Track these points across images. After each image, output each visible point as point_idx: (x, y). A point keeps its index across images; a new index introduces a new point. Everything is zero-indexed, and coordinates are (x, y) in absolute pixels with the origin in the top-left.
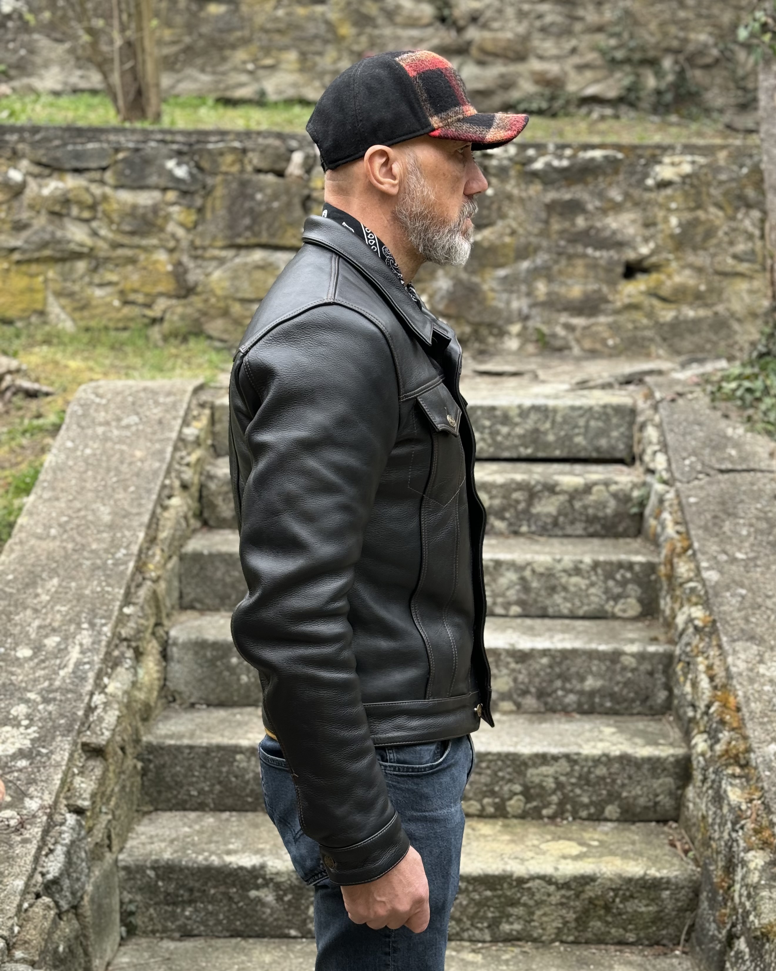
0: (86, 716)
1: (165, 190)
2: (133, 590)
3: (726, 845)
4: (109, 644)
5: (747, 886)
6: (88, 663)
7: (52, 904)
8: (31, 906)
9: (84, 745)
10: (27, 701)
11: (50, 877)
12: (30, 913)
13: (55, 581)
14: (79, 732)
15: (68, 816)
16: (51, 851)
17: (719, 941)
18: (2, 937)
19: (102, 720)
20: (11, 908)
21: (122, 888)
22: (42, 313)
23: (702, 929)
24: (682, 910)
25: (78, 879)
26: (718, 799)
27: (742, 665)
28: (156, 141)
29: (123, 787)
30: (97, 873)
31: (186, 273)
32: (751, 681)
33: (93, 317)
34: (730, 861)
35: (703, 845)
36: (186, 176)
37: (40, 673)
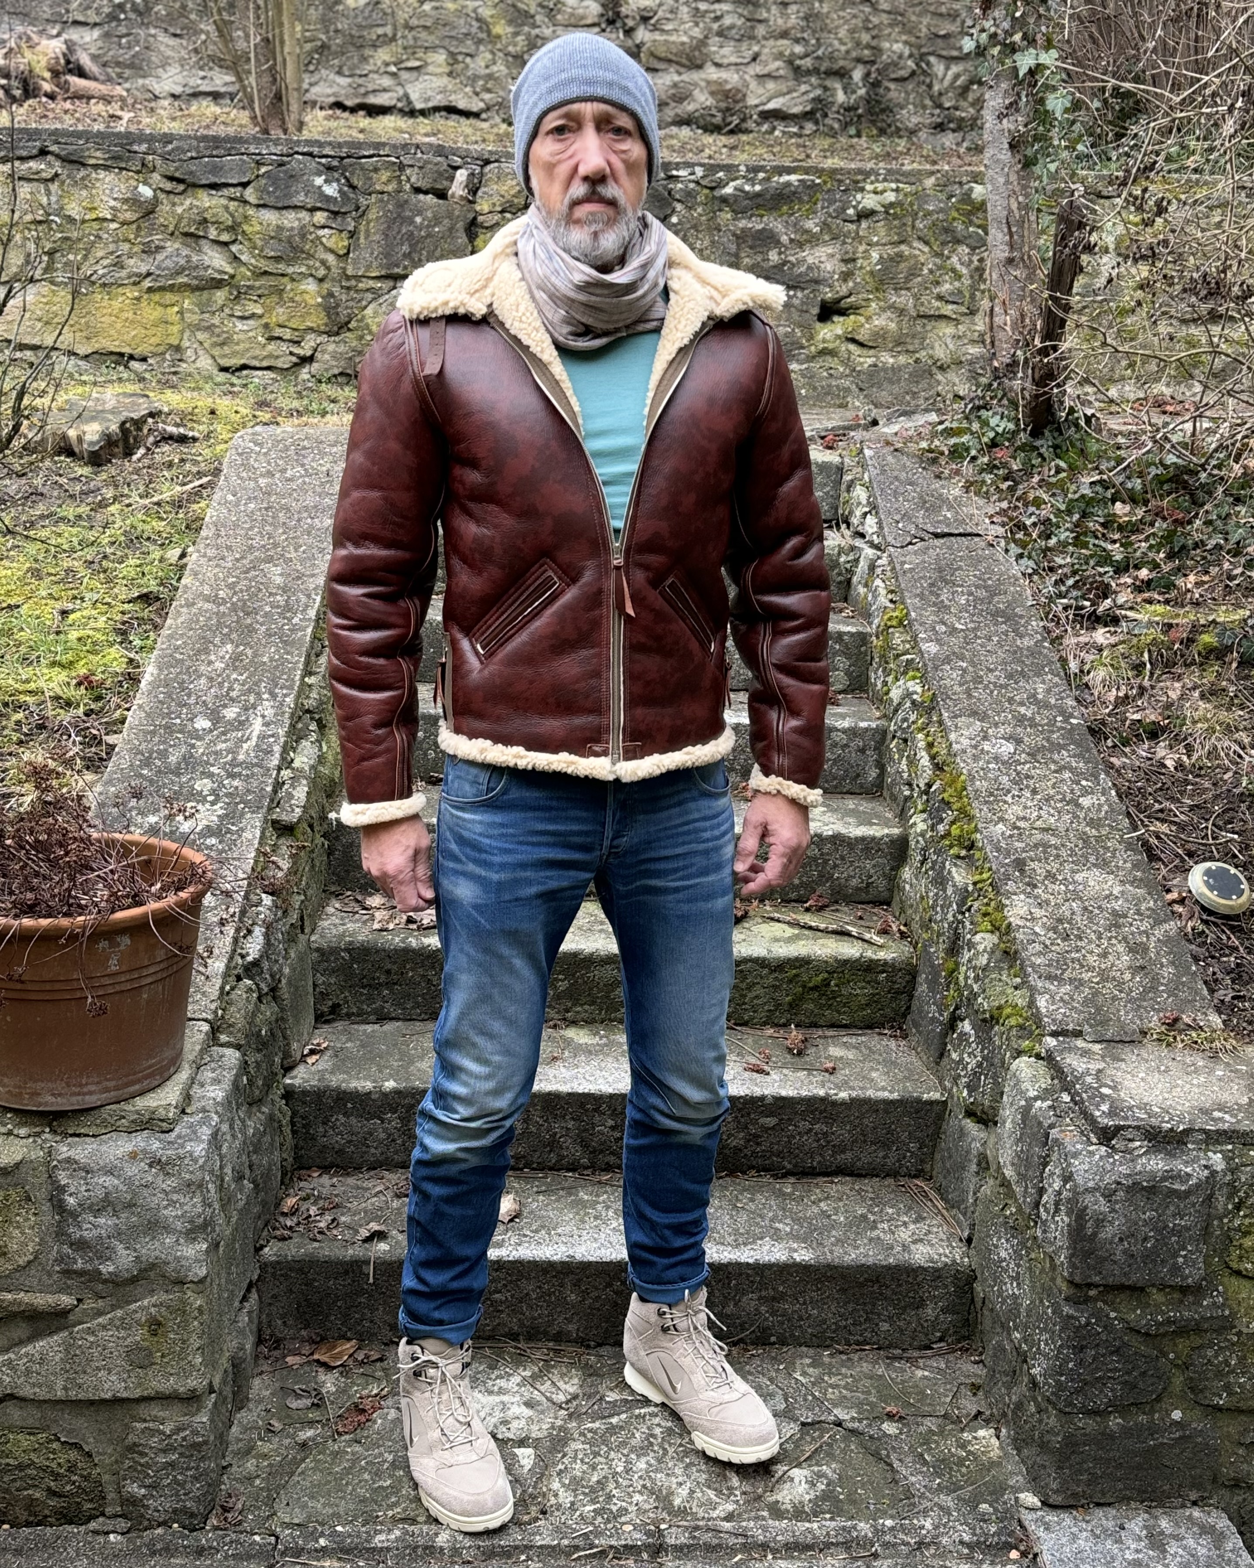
0: (275, 791)
1: (313, 210)
2: (313, 658)
3: (950, 926)
4: (292, 715)
5: (975, 968)
6: (273, 736)
7: (253, 987)
8: (233, 989)
9: (275, 823)
10: (211, 775)
11: (250, 959)
12: (233, 996)
13: (229, 647)
14: (270, 809)
15: (264, 896)
16: (250, 933)
17: (941, 1023)
18: (205, 1020)
19: (290, 796)
20: (214, 992)
21: (315, 970)
22: (178, 348)
23: (920, 1011)
24: (898, 992)
25: (277, 961)
26: (941, 880)
27: (965, 742)
28: (303, 154)
29: (313, 866)
30: (293, 955)
31: (338, 305)
32: (976, 758)
33: (234, 354)
34: (954, 943)
35: (921, 927)
36: (336, 195)
37: (221, 746)
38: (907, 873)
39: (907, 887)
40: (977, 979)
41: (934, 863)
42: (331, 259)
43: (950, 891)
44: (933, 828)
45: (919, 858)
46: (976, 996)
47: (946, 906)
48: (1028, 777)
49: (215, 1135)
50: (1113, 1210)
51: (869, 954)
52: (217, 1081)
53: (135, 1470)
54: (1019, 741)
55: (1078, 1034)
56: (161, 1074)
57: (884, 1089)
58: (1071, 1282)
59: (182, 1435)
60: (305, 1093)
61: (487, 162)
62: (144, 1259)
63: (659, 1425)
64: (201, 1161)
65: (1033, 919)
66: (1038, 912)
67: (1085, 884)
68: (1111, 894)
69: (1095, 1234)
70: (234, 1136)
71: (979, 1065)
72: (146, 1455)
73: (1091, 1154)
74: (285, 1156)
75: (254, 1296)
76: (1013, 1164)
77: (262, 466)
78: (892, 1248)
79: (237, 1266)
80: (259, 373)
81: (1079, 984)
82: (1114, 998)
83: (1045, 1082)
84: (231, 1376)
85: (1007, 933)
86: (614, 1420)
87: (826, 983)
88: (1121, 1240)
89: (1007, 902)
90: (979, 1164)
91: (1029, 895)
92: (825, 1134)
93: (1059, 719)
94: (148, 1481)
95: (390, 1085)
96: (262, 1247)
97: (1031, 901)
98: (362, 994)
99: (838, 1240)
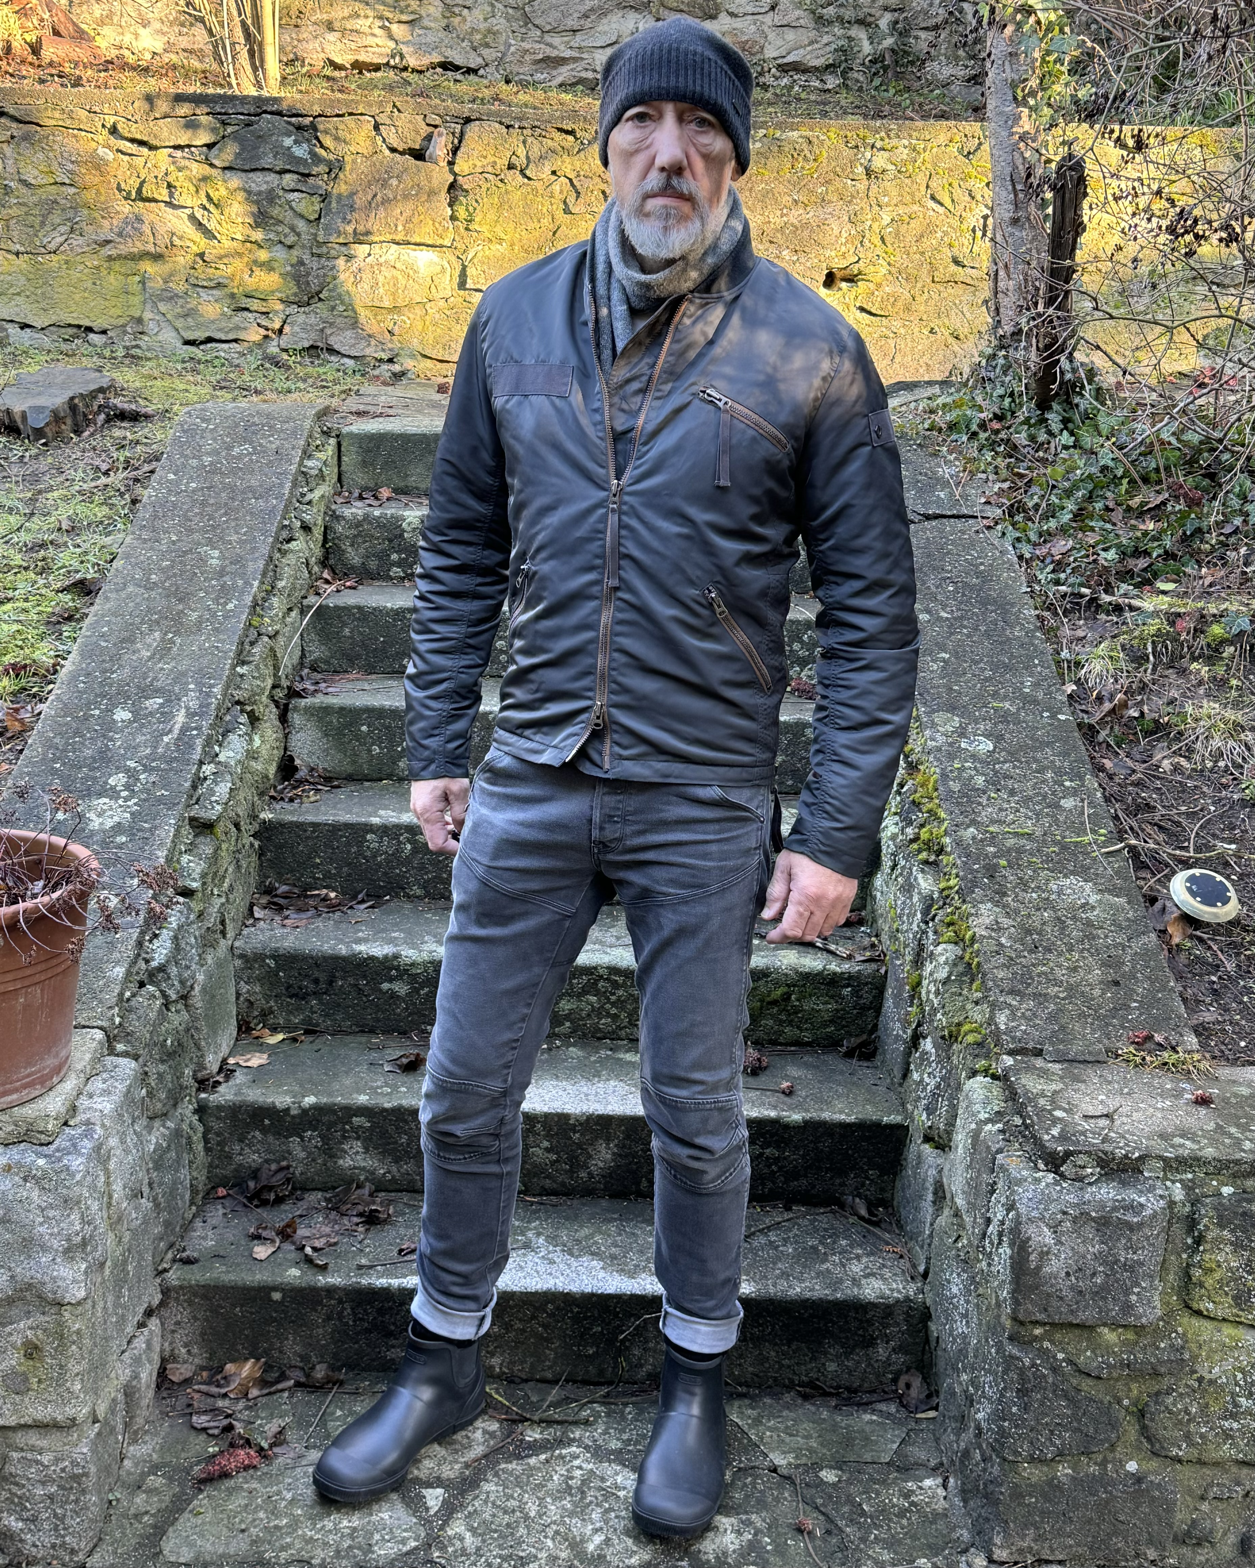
0: (194, 787)
1: (282, 172)
2: (246, 647)
3: (915, 937)
4: (219, 707)
5: (936, 981)
6: (196, 729)
7: (157, 994)
8: (134, 995)
9: (192, 820)
11: (154, 964)
12: (133, 1003)
13: (157, 634)
14: (188, 806)
16: (156, 936)
17: (905, 1042)
18: (101, 1028)
19: (212, 792)
20: (111, 997)
21: (238, 978)
22: (140, 321)
23: (886, 1029)
24: (864, 1008)
25: (188, 967)
26: (908, 888)
27: (941, 739)
28: (272, 113)
29: (238, 867)
30: (210, 962)
31: (308, 274)
32: (951, 757)
33: (199, 326)
34: (918, 955)
35: (890, 938)
36: (307, 156)
37: (140, 739)
38: (879, 881)
39: (878, 894)
40: (937, 993)
41: (903, 867)
42: (301, 225)
43: (915, 899)
44: (902, 830)
45: (890, 863)
46: (934, 1011)
47: (912, 915)
48: (1007, 777)
49: (98, 1148)
50: (1059, 1242)
51: (834, 967)
52: (106, 1092)
53: (13, 1502)
54: (998, 738)
55: (1039, 1053)
56: (42, 1083)
57: (841, 1112)
58: (1015, 1319)
59: (61, 1466)
60: (219, 1108)
61: (468, 120)
62: (19, 1278)
63: (580, 1468)
64: (78, 1177)
65: (1000, 929)
66: (1005, 922)
67: (1060, 893)
68: (1087, 904)
69: (1039, 1268)
70: (127, 1151)
71: (938, 1087)
72: (24, 1486)
73: (1037, 1181)
74: (195, 1174)
75: (154, 1324)
76: (964, 1192)
77: (209, 444)
78: (841, 1281)
79: (129, 1290)
80: (225, 346)
81: (1041, 998)
82: (1082, 1015)
83: (997, 1106)
84: (121, 1406)
85: (972, 945)
86: (532, 1461)
87: (786, 997)
88: (1068, 1274)
89: (973, 911)
90: (935, 1193)
91: (997, 904)
92: (777, 1160)
93: (1046, 714)
94: (25, 1515)
95: (310, 1100)
96: (166, 1270)
97: (997, 910)
98: (288, 1004)
99: (783, 1273)
